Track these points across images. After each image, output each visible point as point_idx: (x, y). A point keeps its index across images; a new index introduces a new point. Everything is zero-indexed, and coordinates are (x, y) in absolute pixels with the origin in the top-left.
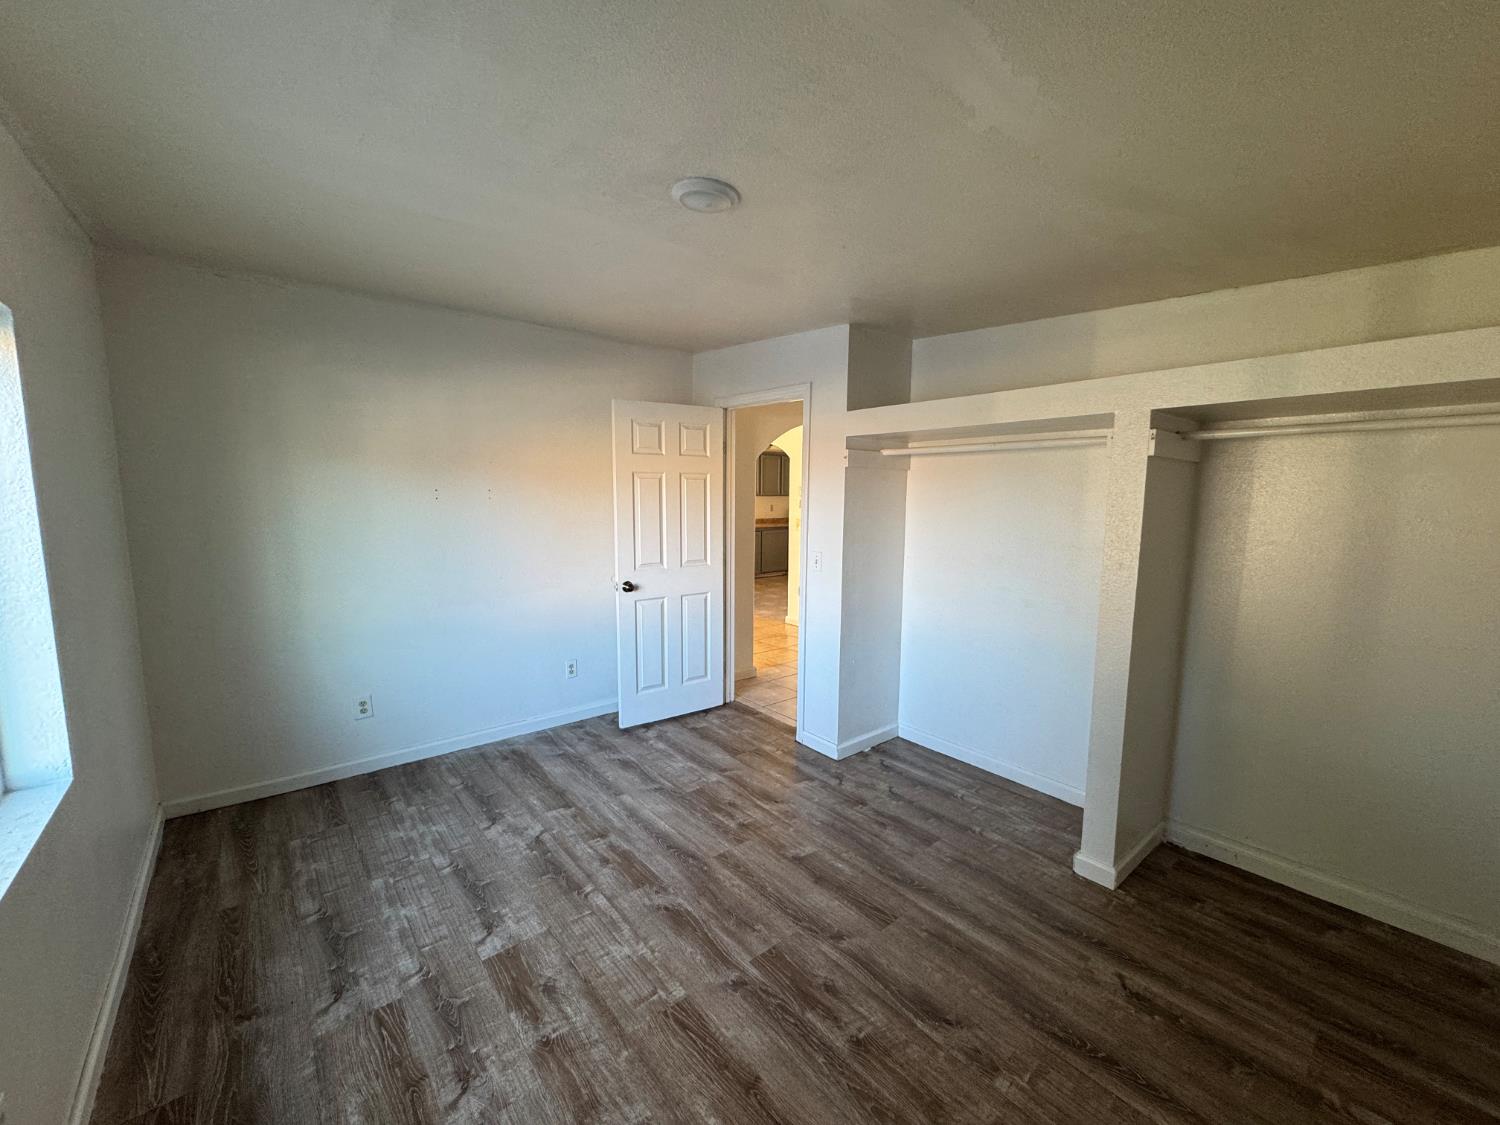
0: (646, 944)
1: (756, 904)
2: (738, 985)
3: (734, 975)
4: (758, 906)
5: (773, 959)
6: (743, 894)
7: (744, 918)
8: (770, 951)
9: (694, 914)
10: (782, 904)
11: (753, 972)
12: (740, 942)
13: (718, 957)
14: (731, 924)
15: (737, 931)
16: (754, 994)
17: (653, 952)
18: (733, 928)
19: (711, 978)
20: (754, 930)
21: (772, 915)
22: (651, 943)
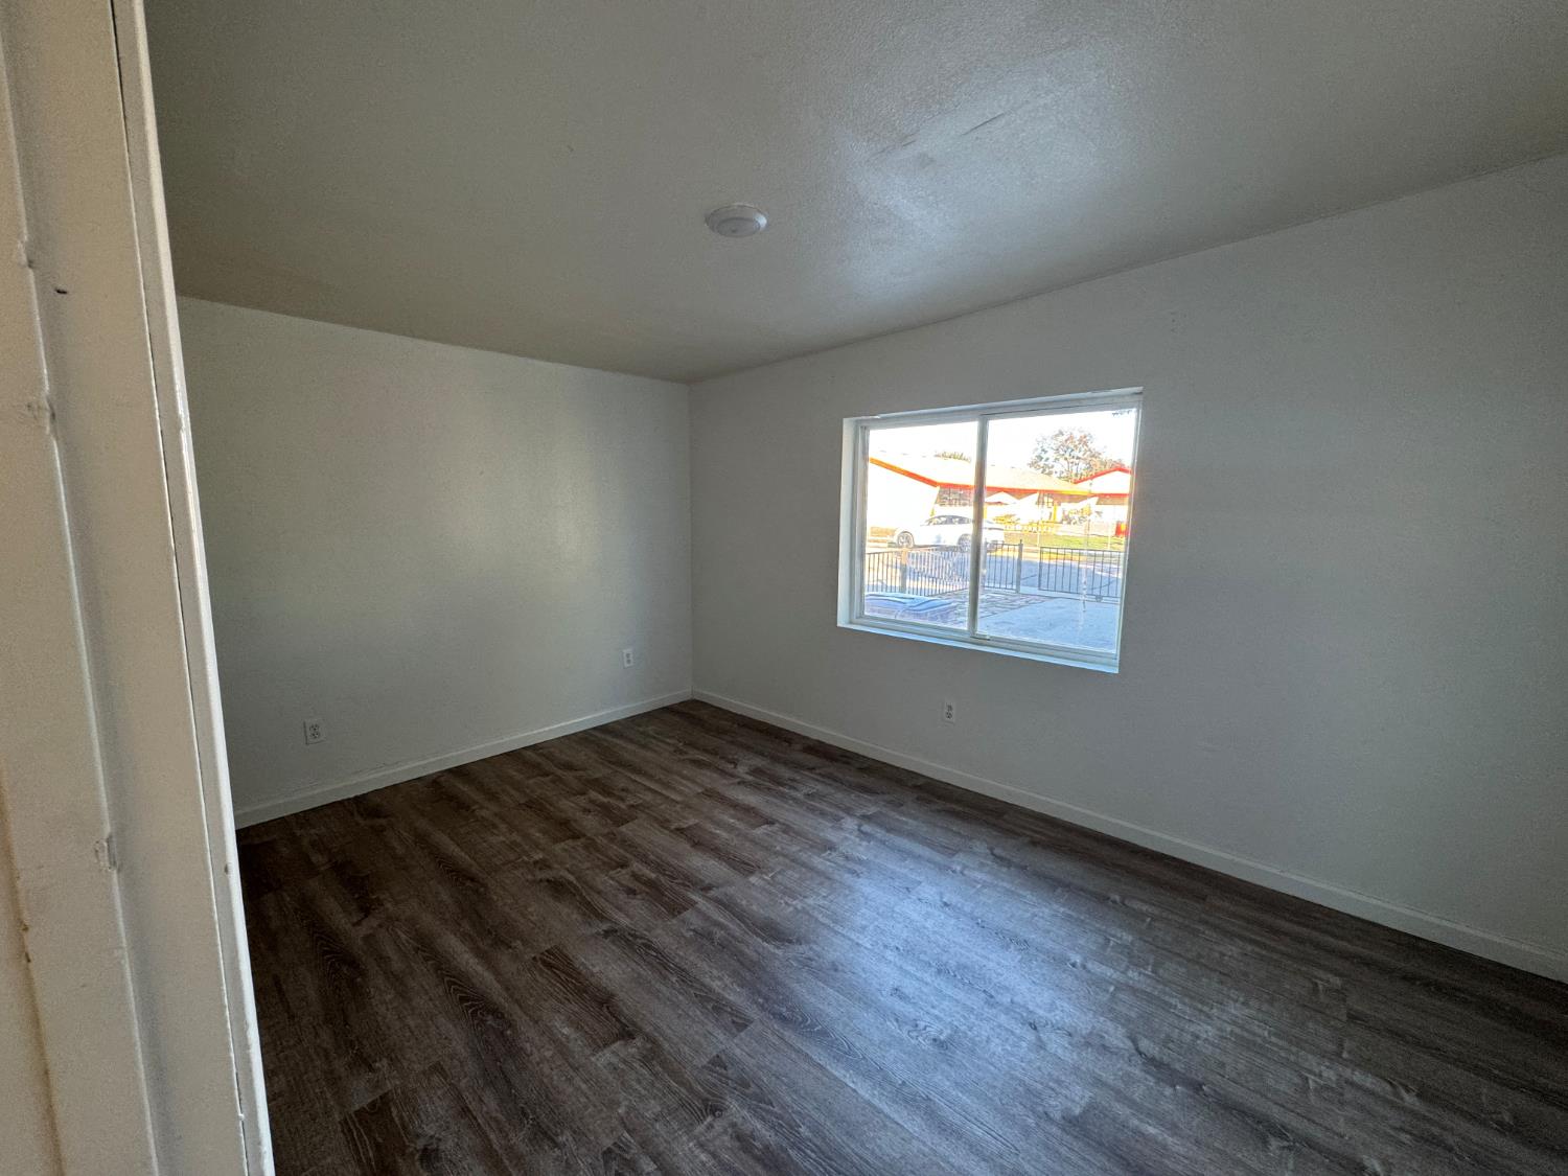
0: (796, 908)
1: (692, 958)
2: (708, 888)
3: (712, 893)
4: (690, 958)
5: (675, 908)
6: (707, 969)
7: (705, 941)
8: (679, 913)
9: (759, 940)
10: (661, 962)
11: (695, 897)
12: (707, 918)
13: (726, 905)
14: (719, 934)
15: (711, 928)
16: (695, 884)
17: (786, 903)
18: (715, 929)
19: (731, 890)
20: (694, 930)
21: (674, 948)
22: (791, 909)
